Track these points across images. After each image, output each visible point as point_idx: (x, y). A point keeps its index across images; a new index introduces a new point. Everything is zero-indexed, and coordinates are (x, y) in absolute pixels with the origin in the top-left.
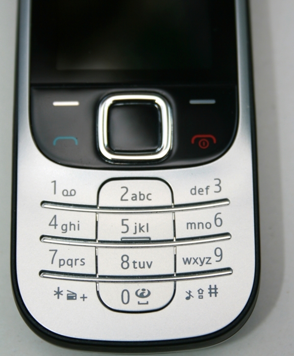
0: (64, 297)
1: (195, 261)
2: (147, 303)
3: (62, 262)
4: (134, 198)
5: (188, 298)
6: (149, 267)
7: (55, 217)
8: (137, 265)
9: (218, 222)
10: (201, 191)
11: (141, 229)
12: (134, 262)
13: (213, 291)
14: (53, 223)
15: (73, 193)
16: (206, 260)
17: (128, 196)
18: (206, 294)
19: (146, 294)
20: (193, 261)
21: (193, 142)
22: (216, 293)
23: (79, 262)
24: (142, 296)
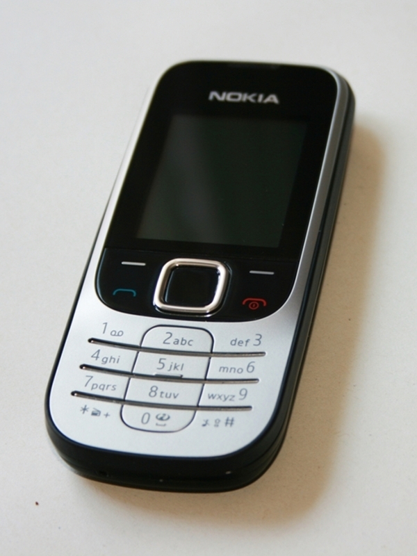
0: (88, 413)
1: (220, 397)
2: (165, 425)
3: (95, 386)
4: (177, 342)
5: (204, 425)
6: (175, 397)
7: (99, 351)
8: (164, 395)
9: (250, 369)
10: (240, 343)
11: (175, 367)
12: (162, 393)
13: (230, 422)
14: (96, 355)
15: (120, 334)
16: (230, 398)
17: (171, 340)
18: (222, 424)
19: (166, 417)
20: (217, 397)
21: (244, 303)
22: (232, 424)
23: (110, 388)
24: (161, 419)
